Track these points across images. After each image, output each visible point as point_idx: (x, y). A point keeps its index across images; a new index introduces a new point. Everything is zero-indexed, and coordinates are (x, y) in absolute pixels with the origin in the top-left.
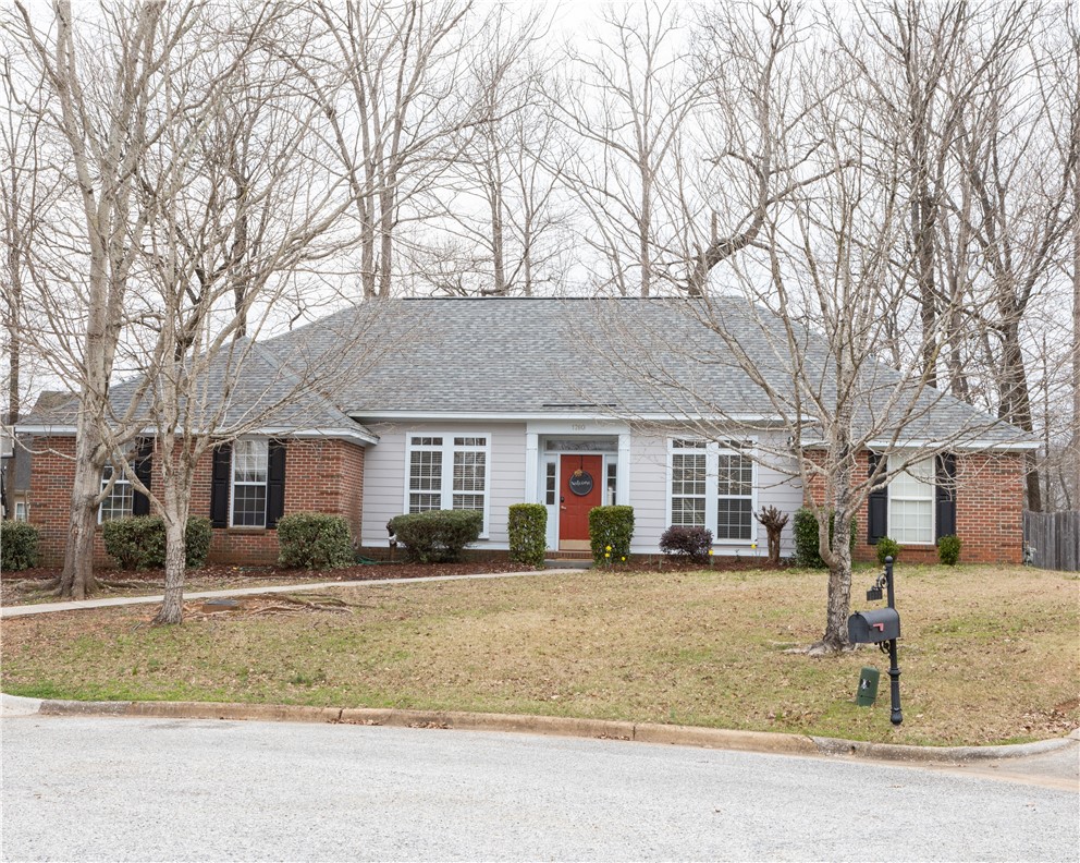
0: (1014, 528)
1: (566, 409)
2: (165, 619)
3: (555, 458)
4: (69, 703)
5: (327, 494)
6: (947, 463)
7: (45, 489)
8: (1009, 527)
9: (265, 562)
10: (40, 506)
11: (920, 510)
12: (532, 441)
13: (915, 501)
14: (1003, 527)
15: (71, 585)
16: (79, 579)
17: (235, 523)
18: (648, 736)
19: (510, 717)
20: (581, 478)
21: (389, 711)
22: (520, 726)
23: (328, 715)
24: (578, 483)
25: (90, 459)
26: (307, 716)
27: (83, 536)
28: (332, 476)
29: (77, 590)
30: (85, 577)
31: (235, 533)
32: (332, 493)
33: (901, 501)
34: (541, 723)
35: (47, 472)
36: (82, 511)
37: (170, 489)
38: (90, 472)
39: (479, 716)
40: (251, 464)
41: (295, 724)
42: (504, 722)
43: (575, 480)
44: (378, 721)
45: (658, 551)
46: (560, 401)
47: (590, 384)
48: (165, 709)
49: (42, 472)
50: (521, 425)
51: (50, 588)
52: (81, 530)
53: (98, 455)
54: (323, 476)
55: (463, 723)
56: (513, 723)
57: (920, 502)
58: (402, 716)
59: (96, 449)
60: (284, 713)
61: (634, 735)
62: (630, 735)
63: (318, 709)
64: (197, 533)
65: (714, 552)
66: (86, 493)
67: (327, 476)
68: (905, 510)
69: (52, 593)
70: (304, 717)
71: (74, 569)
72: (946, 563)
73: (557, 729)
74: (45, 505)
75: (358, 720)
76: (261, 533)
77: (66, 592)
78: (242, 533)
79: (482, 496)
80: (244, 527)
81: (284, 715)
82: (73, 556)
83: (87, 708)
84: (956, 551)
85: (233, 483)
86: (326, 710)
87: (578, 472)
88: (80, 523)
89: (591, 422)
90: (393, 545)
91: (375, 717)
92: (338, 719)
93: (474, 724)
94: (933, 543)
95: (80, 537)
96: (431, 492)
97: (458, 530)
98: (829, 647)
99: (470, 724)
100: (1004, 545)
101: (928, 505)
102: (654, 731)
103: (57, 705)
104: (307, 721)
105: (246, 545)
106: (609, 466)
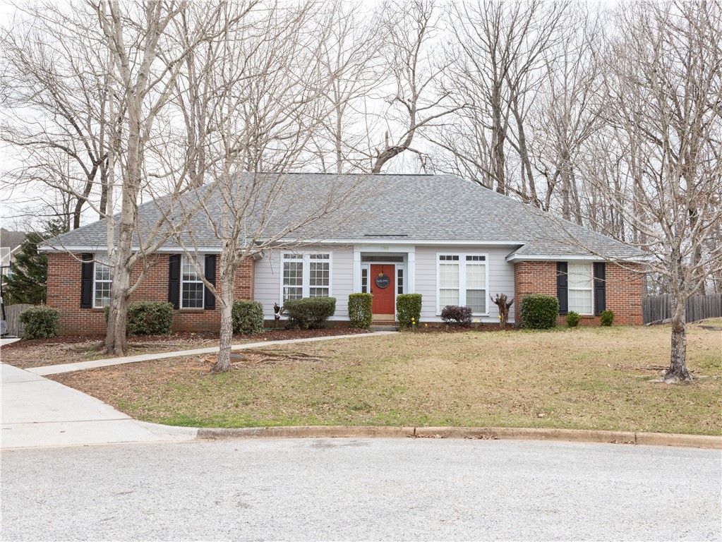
0: (638, 305)
1: (379, 237)
2: (221, 369)
3: (368, 266)
4: (219, 430)
5: (243, 288)
6: (600, 268)
7: (57, 286)
8: (635, 305)
9: (204, 330)
10: (54, 297)
11: (585, 296)
12: (357, 257)
13: (582, 291)
14: (632, 305)
15: (114, 347)
16: (118, 343)
17: (183, 306)
18: (646, 441)
19: (539, 430)
20: (382, 278)
21: (450, 428)
22: (548, 436)
23: (406, 432)
24: (381, 281)
25: (125, 266)
26: (391, 433)
27: (121, 315)
28: (246, 277)
29: (118, 350)
30: (122, 342)
31: (184, 312)
32: (245, 288)
33: (574, 290)
34: (563, 434)
35: (58, 275)
36: (120, 299)
37: (225, 284)
38: (124, 274)
39: (516, 430)
40: (193, 270)
41: (384, 440)
42: (535, 434)
44: (444, 435)
45: (440, 320)
46: (373, 233)
47: (387, 223)
48: (289, 432)
49: (54, 275)
50: (351, 246)
51: (98, 349)
52: (119, 312)
53: (130, 263)
54: (240, 277)
55: (505, 435)
56: (542, 434)
57: (585, 291)
58: (459, 431)
59: (129, 259)
60: (374, 431)
61: (636, 440)
62: (634, 440)
63: (398, 428)
64: (167, 312)
65: (474, 320)
66: (122, 287)
67: (243, 277)
68: (577, 295)
69: (102, 352)
70: (388, 434)
71: (114, 336)
72: (607, 325)
73: (576, 438)
74: (57, 296)
75: (430, 435)
76: (202, 312)
77: (111, 351)
78: (189, 312)
79: (327, 289)
80: (189, 308)
81: (374, 433)
82: (114, 328)
83: (233, 433)
84: (612, 318)
85: (182, 281)
86: (404, 429)
87: (381, 275)
88: (118, 307)
89: (392, 246)
90: (277, 318)
91: (440, 433)
92: (415, 435)
93: (513, 435)
94: (593, 314)
95: (118, 316)
96: (296, 286)
97: (327, 309)
98: (678, 378)
99: (510, 435)
100: (632, 315)
101: (589, 293)
102: (651, 438)
103: (210, 432)
104: (392, 437)
105: (191, 320)
106: (399, 270)
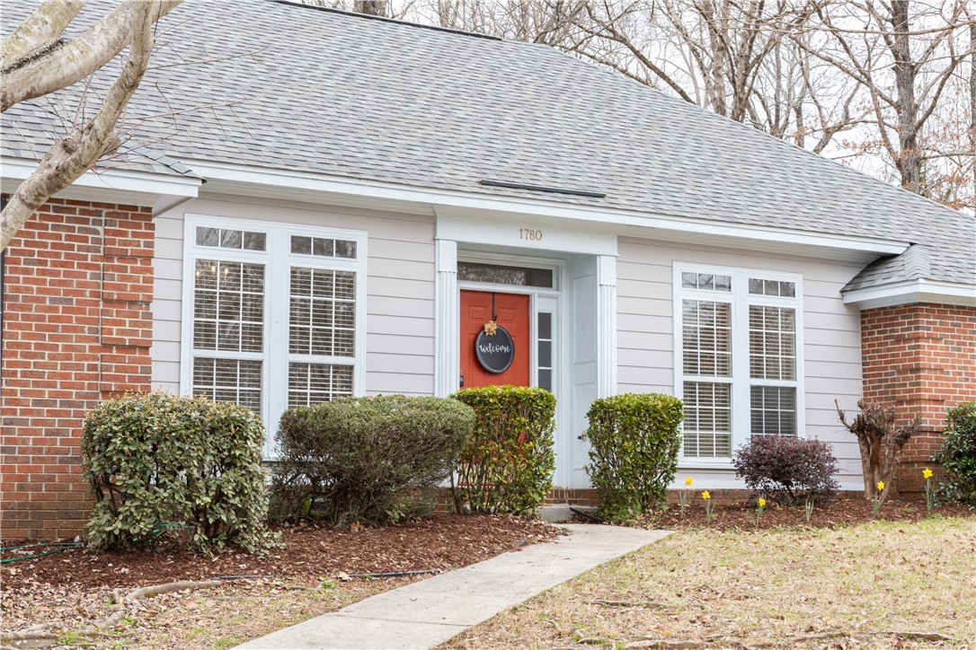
5: (122, 347)
20: (494, 340)
24: (490, 348)
28: (133, 303)
32: (132, 348)
43: (485, 343)
54: (108, 301)
67: (120, 302)
79: (352, 368)
87: (490, 327)
96: (240, 355)
106: (541, 315)
